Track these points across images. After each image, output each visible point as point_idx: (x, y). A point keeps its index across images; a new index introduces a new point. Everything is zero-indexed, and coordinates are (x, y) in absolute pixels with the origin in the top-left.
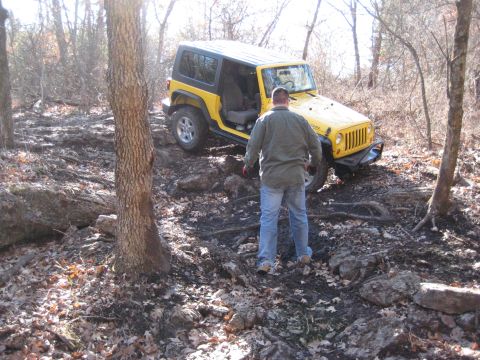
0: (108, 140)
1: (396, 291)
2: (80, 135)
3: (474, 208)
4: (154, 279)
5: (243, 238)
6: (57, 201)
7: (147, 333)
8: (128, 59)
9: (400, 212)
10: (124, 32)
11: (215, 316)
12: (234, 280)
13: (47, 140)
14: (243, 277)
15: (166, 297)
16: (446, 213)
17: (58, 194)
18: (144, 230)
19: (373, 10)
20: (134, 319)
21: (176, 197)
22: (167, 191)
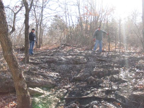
21: (71, 82)
22: (70, 80)
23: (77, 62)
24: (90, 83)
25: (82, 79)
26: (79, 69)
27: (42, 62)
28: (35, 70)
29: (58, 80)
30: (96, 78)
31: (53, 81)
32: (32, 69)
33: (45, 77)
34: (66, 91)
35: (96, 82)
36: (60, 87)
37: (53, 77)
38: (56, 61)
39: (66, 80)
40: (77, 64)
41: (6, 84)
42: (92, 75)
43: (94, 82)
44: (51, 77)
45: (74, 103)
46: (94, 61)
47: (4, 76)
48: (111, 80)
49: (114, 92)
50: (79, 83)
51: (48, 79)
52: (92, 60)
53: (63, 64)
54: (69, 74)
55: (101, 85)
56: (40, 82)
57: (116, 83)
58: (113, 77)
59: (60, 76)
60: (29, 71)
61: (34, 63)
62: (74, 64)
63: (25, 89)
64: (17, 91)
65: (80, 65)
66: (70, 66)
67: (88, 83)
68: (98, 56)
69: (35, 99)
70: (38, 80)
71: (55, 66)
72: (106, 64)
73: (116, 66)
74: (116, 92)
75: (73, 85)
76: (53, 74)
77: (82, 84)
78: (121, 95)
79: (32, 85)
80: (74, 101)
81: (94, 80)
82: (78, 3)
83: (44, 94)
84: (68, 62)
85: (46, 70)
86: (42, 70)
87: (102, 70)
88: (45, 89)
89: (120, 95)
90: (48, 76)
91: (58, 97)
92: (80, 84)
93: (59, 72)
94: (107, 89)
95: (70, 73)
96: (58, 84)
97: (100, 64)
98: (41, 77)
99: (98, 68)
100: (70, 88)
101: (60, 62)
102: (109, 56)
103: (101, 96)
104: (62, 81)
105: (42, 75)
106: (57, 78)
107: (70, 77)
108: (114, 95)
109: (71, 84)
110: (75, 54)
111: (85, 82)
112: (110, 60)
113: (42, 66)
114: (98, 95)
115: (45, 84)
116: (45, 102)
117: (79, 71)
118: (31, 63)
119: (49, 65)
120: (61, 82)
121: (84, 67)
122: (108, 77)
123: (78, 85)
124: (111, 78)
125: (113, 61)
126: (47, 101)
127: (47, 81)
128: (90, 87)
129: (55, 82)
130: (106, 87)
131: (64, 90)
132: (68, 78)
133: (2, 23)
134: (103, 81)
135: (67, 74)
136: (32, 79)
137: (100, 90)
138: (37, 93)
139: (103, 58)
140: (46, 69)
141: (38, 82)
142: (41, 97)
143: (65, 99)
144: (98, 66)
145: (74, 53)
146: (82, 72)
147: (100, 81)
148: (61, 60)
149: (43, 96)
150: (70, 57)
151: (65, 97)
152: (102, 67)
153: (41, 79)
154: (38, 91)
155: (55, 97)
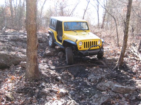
0: (24, 40)
1: (107, 87)
2: (16, 38)
3: (130, 64)
4: (36, 81)
5: (63, 70)
6: (9, 57)
7: (34, 97)
8: (32, 16)
9: (109, 64)
10: (31, 8)
11: (54, 92)
12: (60, 82)
13: (6, 39)
14: (63, 81)
15: (40, 86)
16: (122, 65)
17: (9, 55)
18: (34, 66)
19: (104, 6)
20: (30, 92)
21: (44, 58)
23: (40, 40)
25: (52, 55)
38: (22, 39)
56: (23, 57)
65: (42, 44)
67: (59, 57)
98: (20, 53)
119: (16, 43)
143: (54, 69)
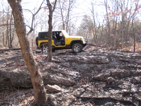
13: (64, 60)
21: (90, 82)
22: (89, 79)
23: (98, 62)
24: (109, 83)
25: (101, 79)
26: (100, 69)
27: (64, 61)
28: (56, 68)
29: (77, 78)
30: (116, 79)
31: (72, 80)
32: (53, 67)
33: (65, 75)
34: (84, 90)
35: (115, 83)
36: (79, 86)
37: (72, 76)
38: (78, 60)
39: (86, 80)
40: (99, 64)
41: (28, 80)
42: (112, 75)
43: (114, 82)
44: (71, 75)
45: (89, 103)
46: (116, 61)
47: (27, 72)
48: (132, 82)
49: (133, 94)
50: (98, 83)
51: (67, 77)
52: (115, 61)
53: (84, 63)
54: (89, 74)
55: (120, 86)
56: (60, 80)
57: (137, 85)
58: (135, 79)
59: (80, 75)
60: (50, 69)
61: (56, 62)
62: (95, 64)
63: (41, 85)
64: (34, 87)
65: (101, 65)
66: (92, 65)
67: (107, 83)
68: (121, 57)
69: (51, 96)
70: (57, 78)
71: (76, 65)
72: (129, 65)
73: (139, 67)
74: (135, 95)
75: (92, 84)
76: (73, 73)
77: (101, 84)
78: (139, 98)
79: (51, 82)
80: (90, 101)
81: (114, 81)
82: (105, 3)
83: (61, 92)
84: (89, 62)
85: (67, 69)
86: (63, 68)
87: (123, 71)
88: (64, 86)
89: (137, 99)
90: (68, 75)
91: (74, 96)
92: (100, 84)
93: (80, 72)
94: (125, 90)
95: (91, 72)
96: (77, 82)
97: (123, 65)
98: (61, 75)
99: (120, 69)
100: (88, 87)
101: (81, 62)
102: (133, 56)
103: (118, 98)
104: (82, 80)
105: (62, 74)
106: (77, 77)
107: (90, 77)
108: (131, 98)
109: (90, 83)
110: (98, 54)
111: (104, 83)
112: (134, 61)
113: (64, 65)
114: (114, 96)
115: (64, 82)
116: (60, 99)
117: (99, 71)
118: (53, 61)
119: (71, 64)
120: (80, 81)
121: (106, 67)
122: (129, 79)
123: (97, 85)
124: (132, 80)
125: (136, 63)
126: (63, 99)
127: (66, 79)
128: (108, 88)
129: (74, 81)
130: (125, 89)
131: (82, 89)
132: (88, 78)
133: (20, 24)
134: (123, 82)
135: (87, 74)
136: (52, 76)
137: (117, 91)
138: (55, 91)
139: (127, 59)
140: (67, 67)
141: (57, 80)
142: (58, 94)
143: (81, 98)
144: (120, 67)
145: (97, 52)
146: (103, 72)
147: (120, 82)
148: (83, 59)
149: (60, 94)
150: (93, 56)
151: (82, 96)
152: (124, 68)
153: (60, 77)
154: (56, 88)
155: (72, 96)
